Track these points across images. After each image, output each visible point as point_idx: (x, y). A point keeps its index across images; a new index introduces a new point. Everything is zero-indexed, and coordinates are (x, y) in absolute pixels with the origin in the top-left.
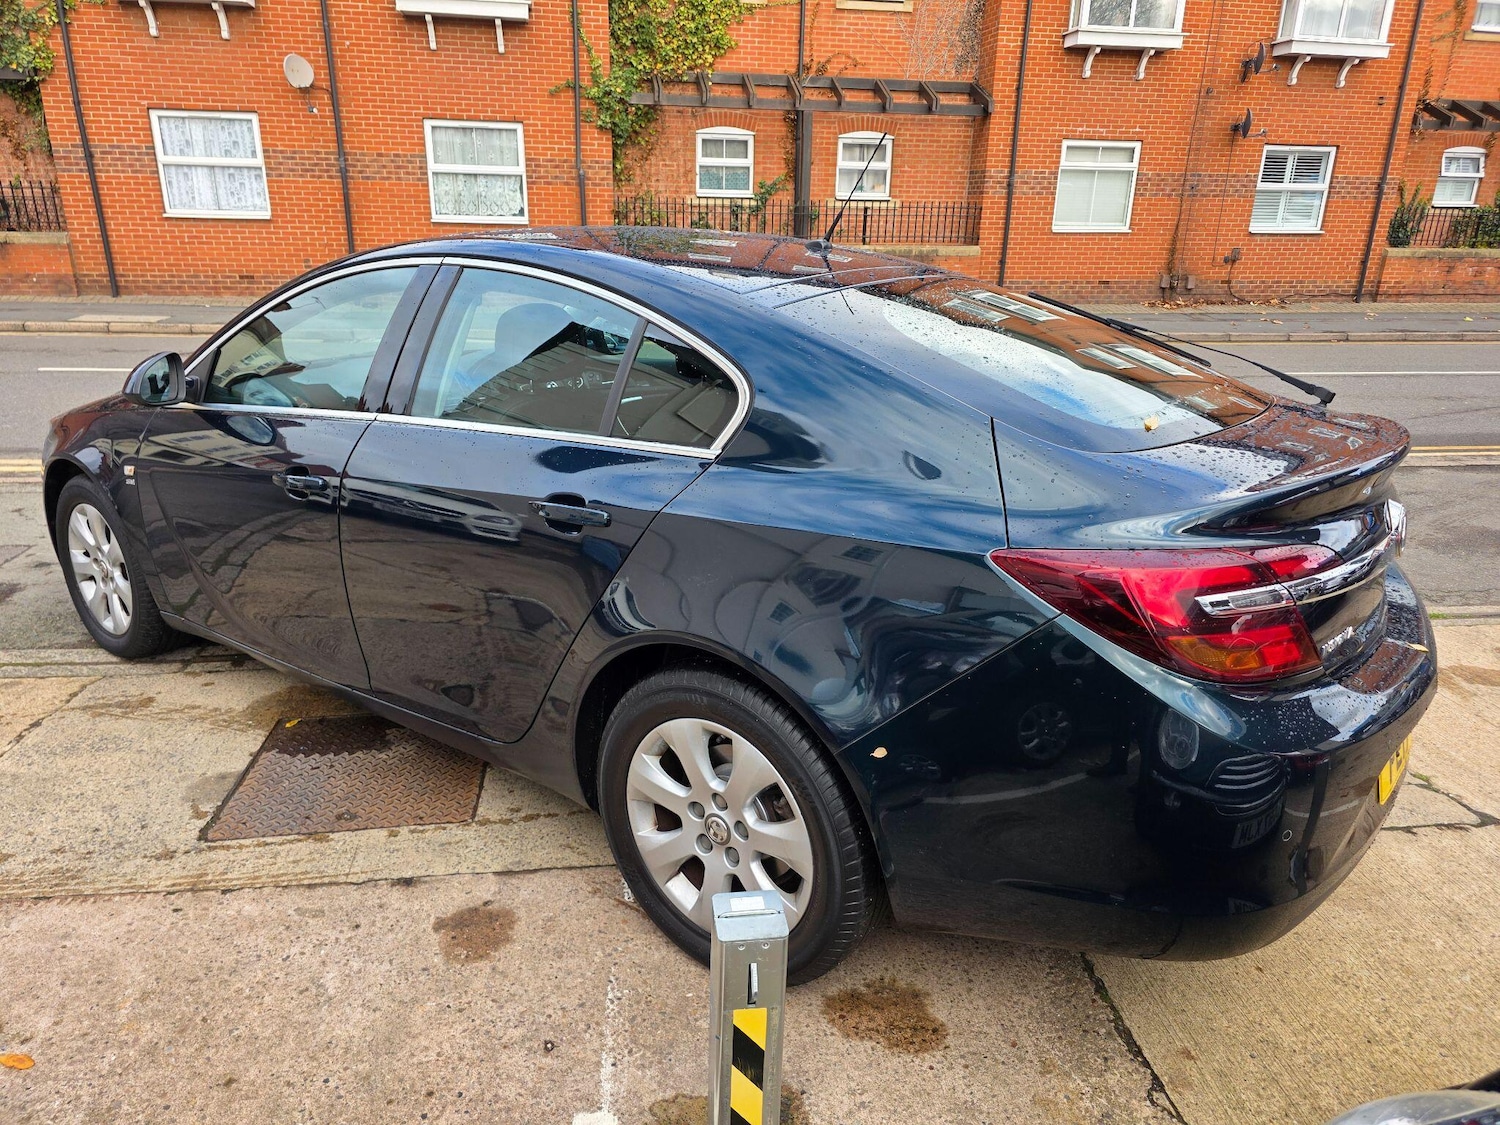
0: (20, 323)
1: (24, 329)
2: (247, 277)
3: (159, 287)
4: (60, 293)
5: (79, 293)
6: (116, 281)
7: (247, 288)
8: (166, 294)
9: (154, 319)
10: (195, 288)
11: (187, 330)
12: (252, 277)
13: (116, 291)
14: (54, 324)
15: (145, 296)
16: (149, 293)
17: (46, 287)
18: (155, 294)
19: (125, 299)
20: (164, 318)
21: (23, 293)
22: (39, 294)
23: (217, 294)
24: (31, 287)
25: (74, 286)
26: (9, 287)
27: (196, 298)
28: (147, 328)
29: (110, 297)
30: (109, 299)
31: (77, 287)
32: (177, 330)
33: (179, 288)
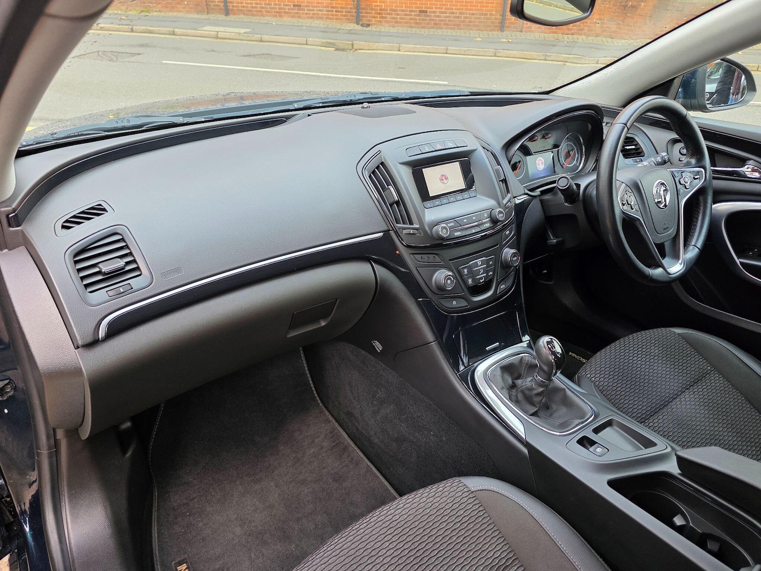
0: (172, 29)
1: (174, 34)
2: (297, 6)
3: (250, 11)
4: (198, 12)
5: (208, 13)
6: (227, 6)
7: (297, 13)
8: (253, 15)
9: (242, 31)
10: (268, 12)
11: (259, 39)
12: (300, 6)
13: (227, 12)
14: (189, 31)
15: (242, 16)
16: (244, 14)
17: (191, 8)
18: (247, 15)
19: (231, 17)
20: (248, 30)
21: (180, 11)
22: (188, 12)
23: (280, 16)
24: (184, 8)
25: (205, 8)
26: (173, 7)
27: (269, 18)
28: (237, 37)
29: (223, 16)
30: (222, 17)
31: (207, 9)
32: (254, 39)
33: (260, 11)
